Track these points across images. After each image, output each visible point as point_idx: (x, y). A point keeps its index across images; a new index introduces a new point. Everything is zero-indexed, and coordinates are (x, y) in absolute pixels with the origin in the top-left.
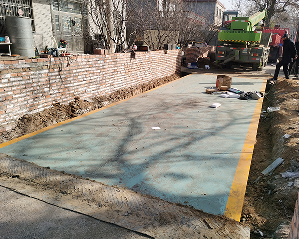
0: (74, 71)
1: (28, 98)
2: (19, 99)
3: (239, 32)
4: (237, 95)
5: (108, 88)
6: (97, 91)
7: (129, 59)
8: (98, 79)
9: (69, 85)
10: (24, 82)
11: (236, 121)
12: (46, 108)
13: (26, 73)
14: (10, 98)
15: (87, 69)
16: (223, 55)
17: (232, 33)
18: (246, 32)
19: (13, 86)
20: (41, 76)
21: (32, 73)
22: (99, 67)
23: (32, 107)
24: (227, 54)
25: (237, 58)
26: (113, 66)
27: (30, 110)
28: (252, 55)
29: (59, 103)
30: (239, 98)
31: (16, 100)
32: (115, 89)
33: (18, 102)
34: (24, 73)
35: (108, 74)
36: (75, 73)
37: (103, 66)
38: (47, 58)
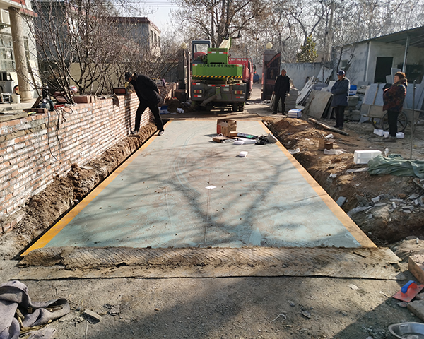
0: (69, 129)
1: (31, 171)
2: (24, 175)
3: (219, 66)
4: (252, 140)
5: (98, 148)
6: (88, 154)
7: (112, 106)
8: (89, 138)
9: (65, 149)
10: (26, 150)
11: (281, 167)
12: (48, 184)
13: (27, 136)
14: (16, 175)
15: (79, 125)
16: (200, 94)
17: (210, 67)
18: (226, 66)
19: (17, 157)
20: (40, 139)
21: (33, 135)
22: (88, 120)
23: (36, 184)
24: (206, 93)
25: (219, 98)
26: (99, 117)
27: (34, 190)
28: (236, 93)
29: (58, 176)
30: (257, 144)
31: (21, 177)
32: (104, 149)
33: (23, 179)
34: (26, 137)
35: (97, 130)
36: (69, 131)
37: (92, 118)
38: (44, 113)
